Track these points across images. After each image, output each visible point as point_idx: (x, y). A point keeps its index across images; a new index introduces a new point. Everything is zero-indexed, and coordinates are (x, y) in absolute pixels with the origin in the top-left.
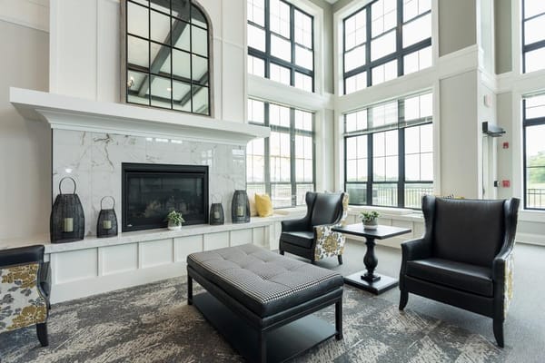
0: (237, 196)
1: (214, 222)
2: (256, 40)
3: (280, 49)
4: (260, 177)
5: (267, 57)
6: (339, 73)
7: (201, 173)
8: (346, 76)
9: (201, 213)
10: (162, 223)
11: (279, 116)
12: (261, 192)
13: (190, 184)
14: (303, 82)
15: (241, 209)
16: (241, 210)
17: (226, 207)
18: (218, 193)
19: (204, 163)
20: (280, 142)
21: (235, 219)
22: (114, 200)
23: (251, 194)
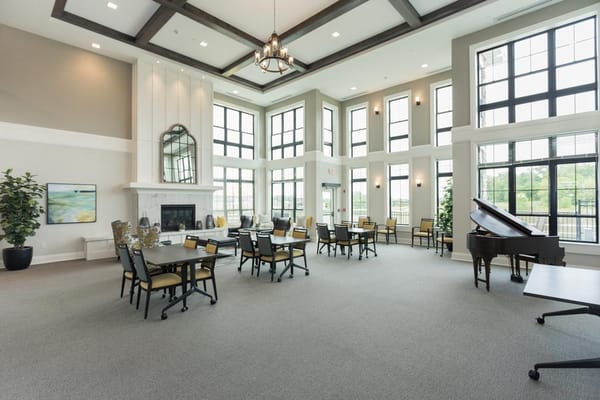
0: (209, 218)
1: (198, 229)
2: (219, 135)
3: (233, 137)
4: (221, 207)
5: (225, 143)
6: (269, 147)
7: (192, 208)
8: (273, 149)
9: (192, 224)
10: (176, 229)
11: (233, 174)
12: (222, 215)
13: (188, 213)
14: (247, 153)
15: (209, 222)
16: (210, 224)
17: (204, 223)
18: (200, 216)
19: (193, 203)
20: (233, 188)
21: (207, 227)
22: (158, 219)
23: (215, 216)
